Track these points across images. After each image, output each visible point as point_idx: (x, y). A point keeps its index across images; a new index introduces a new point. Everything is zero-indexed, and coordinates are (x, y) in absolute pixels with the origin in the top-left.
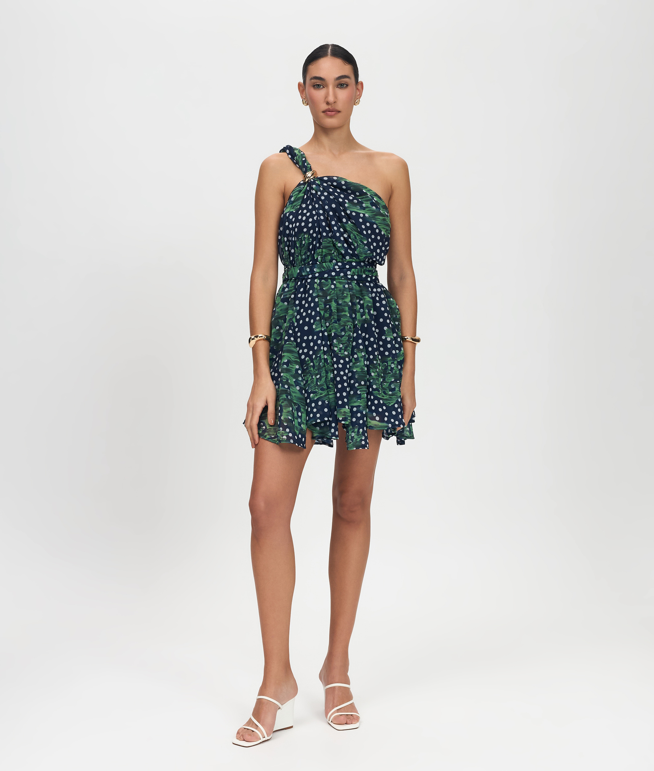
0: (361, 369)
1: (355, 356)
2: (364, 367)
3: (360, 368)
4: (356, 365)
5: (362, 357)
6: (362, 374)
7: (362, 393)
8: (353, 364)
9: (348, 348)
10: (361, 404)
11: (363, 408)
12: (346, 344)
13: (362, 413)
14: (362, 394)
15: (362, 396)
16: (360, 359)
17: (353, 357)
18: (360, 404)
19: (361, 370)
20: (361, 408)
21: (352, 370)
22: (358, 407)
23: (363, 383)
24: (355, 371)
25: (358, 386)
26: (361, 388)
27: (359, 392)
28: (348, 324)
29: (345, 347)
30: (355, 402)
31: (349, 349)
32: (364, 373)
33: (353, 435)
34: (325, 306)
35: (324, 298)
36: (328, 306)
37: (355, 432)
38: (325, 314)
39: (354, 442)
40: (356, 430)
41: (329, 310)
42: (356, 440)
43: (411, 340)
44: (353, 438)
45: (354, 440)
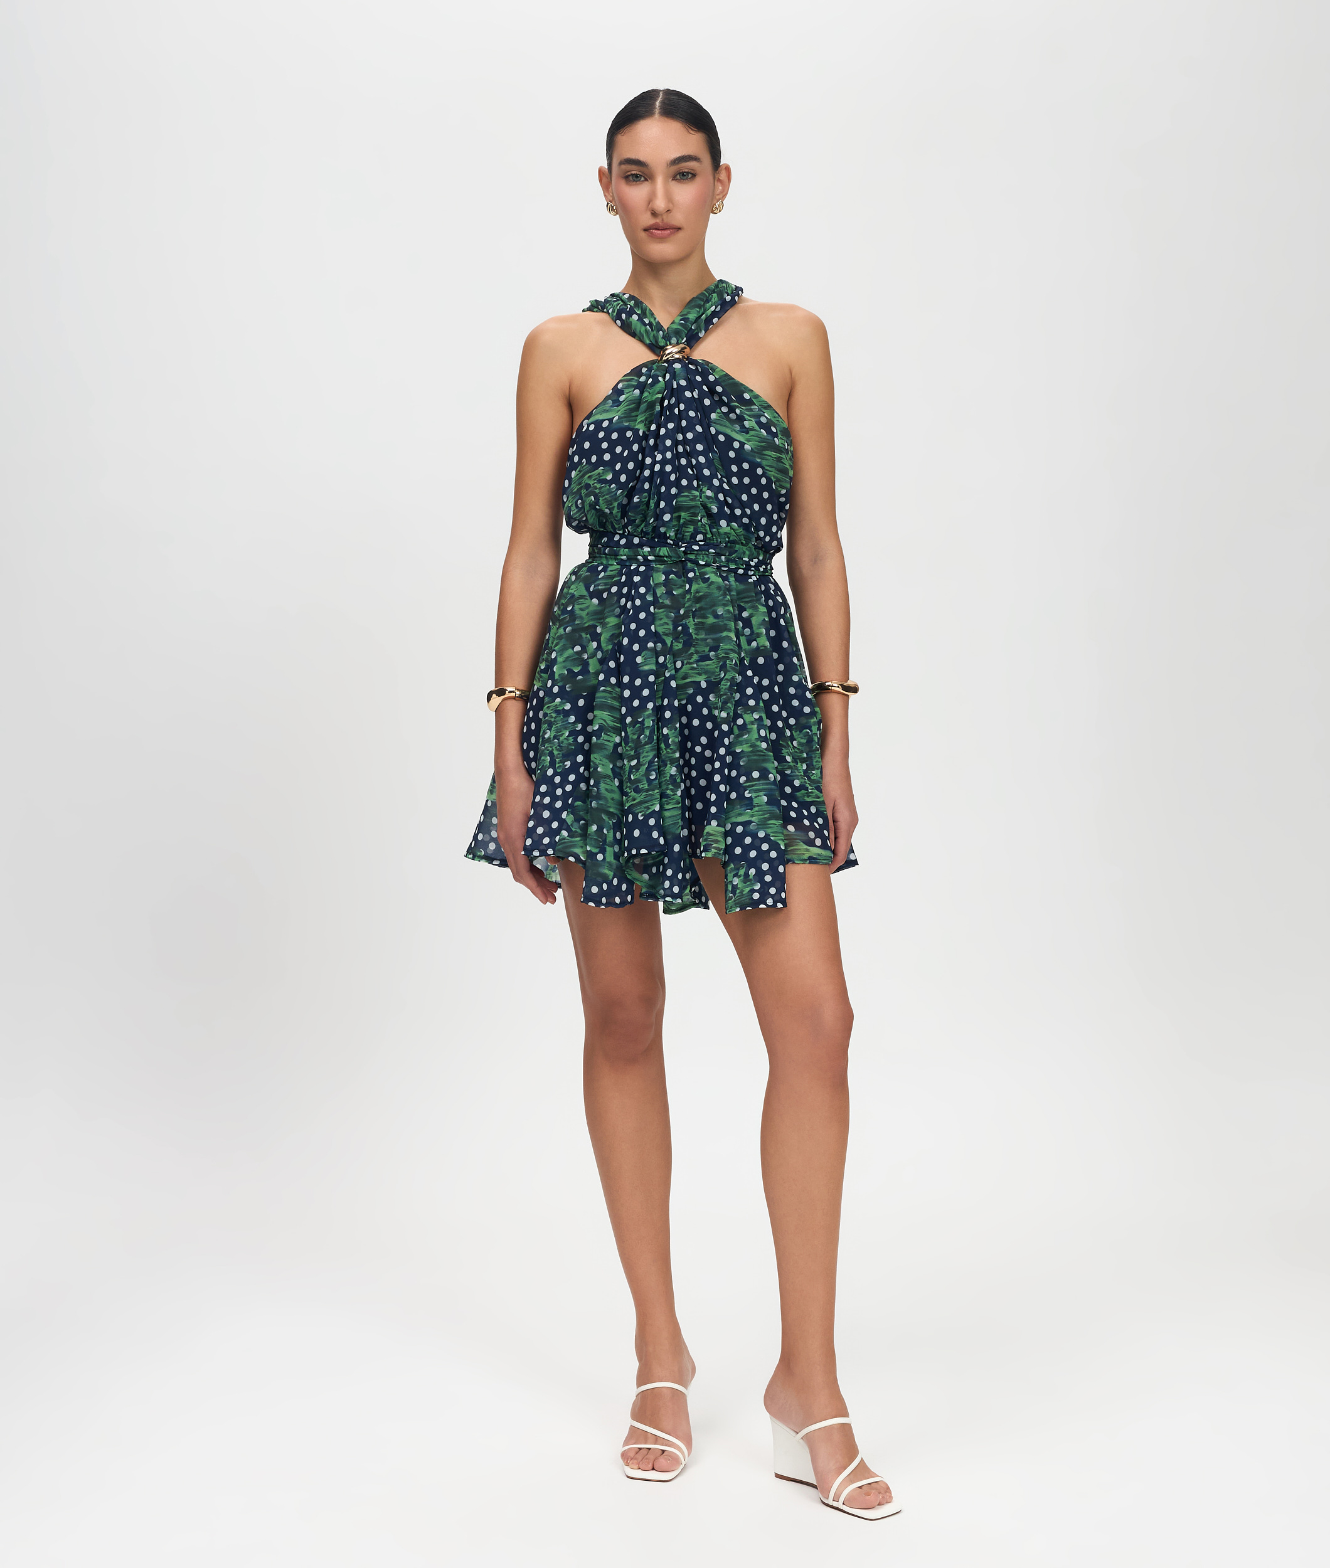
0: (751, 747)
1: (740, 722)
2: (758, 743)
3: (750, 745)
4: (740, 739)
5: (752, 723)
6: (755, 757)
7: (754, 795)
8: (734, 738)
9: (729, 704)
10: (753, 819)
11: (758, 825)
12: (724, 697)
13: (754, 836)
14: (756, 797)
15: (755, 801)
16: (749, 727)
17: (735, 723)
18: (750, 819)
19: (751, 749)
20: (752, 827)
21: (733, 749)
22: (745, 824)
23: (756, 774)
24: (738, 750)
25: (746, 782)
26: (753, 786)
27: (749, 793)
29: (722, 703)
30: (740, 815)
31: (731, 706)
33: (736, 881)
34: (675, 627)
35: (674, 611)
36: (680, 628)
37: (740, 876)
38: (675, 644)
39: (737, 895)
40: (742, 872)
41: (682, 635)
42: (742, 891)
43: (840, 690)
44: (735, 887)
45: (738, 891)
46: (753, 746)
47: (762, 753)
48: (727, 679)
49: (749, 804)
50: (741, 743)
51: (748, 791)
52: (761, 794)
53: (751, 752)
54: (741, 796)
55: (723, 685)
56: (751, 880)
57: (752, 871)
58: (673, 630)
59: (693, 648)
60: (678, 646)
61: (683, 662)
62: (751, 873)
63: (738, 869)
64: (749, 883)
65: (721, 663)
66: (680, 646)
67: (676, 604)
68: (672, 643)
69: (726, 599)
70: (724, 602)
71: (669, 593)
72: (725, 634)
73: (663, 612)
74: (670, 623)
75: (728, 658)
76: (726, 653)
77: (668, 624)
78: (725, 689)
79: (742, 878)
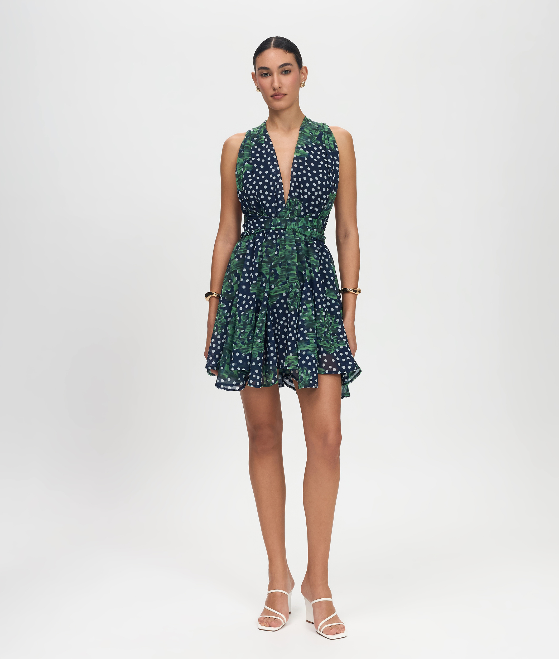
0: (309, 318)
2: (312, 317)
3: (308, 317)
4: (305, 314)
5: (310, 308)
7: (310, 339)
10: (310, 349)
11: (311, 352)
13: (310, 356)
14: (311, 340)
15: (311, 341)
16: (308, 309)
18: (309, 349)
19: (309, 319)
20: (309, 352)
22: (306, 351)
23: (311, 330)
24: (304, 319)
25: (307, 333)
26: (310, 335)
27: (308, 338)
28: (295, 281)
30: (304, 347)
32: (312, 322)
33: (302, 375)
34: (271, 270)
35: (269, 264)
36: (273, 271)
37: (304, 373)
38: (271, 278)
39: (303, 381)
40: (305, 371)
41: (273, 274)
42: (305, 380)
43: (353, 292)
44: (302, 378)
45: (303, 379)
46: (310, 318)
47: (313, 321)
48: (293, 292)
49: (308, 342)
50: (305, 316)
51: (308, 337)
52: (313, 338)
53: (309, 320)
54: (304, 339)
55: (291, 294)
56: (309, 375)
57: (309, 371)
58: (270, 272)
59: (279, 280)
60: (272, 279)
61: (274, 286)
62: (309, 372)
63: (304, 370)
64: (308, 376)
65: (290, 285)
66: (273, 279)
67: (271, 260)
68: (269, 278)
69: (292, 256)
70: (291, 258)
71: (267, 256)
72: (291, 272)
73: (265, 264)
74: (268, 269)
75: (293, 282)
76: (292, 281)
77: (267, 270)
78: (292, 296)
79: (305, 374)
